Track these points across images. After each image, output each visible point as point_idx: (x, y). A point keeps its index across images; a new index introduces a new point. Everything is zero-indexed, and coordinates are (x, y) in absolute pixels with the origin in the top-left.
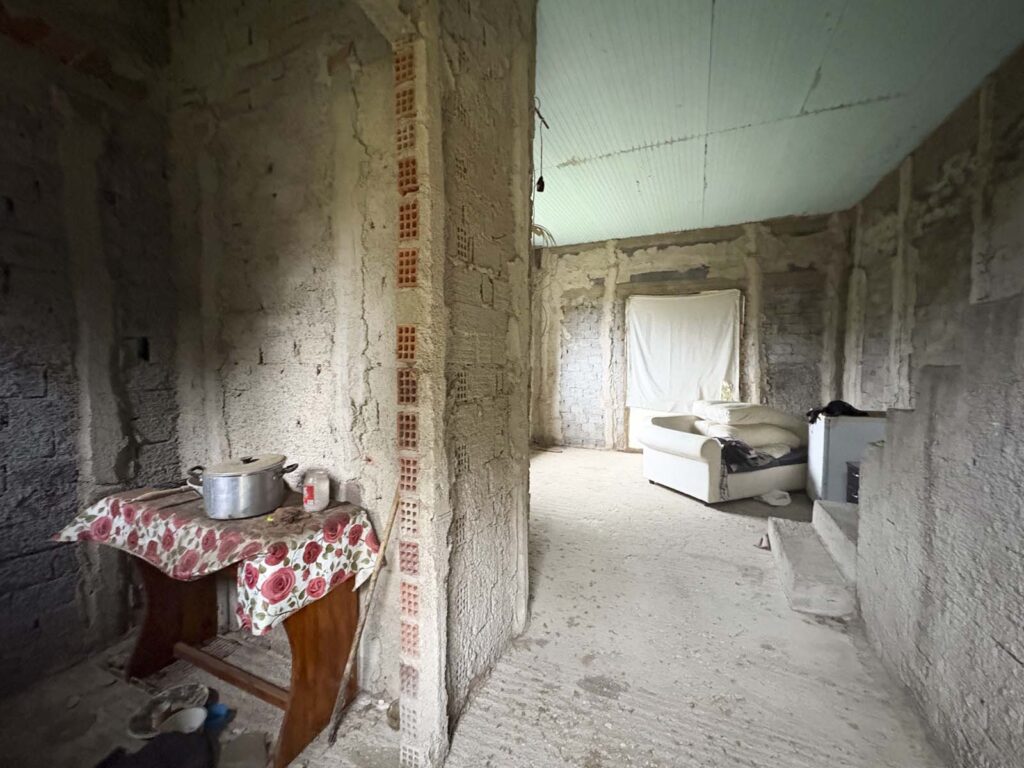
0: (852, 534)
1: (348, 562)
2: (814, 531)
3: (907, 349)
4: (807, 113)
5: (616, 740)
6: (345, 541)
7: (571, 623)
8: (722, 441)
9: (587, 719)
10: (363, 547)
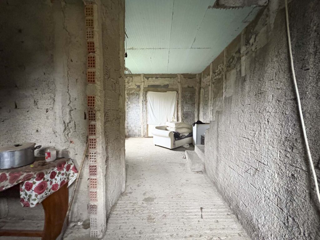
0: (203, 151)
1: (66, 177)
2: (195, 152)
3: (212, 108)
4: (192, 48)
5: (155, 211)
6: (65, 170)
7: (138, 186)
8: (174, 132)
9: (147, 208)
10: (71, 172)
